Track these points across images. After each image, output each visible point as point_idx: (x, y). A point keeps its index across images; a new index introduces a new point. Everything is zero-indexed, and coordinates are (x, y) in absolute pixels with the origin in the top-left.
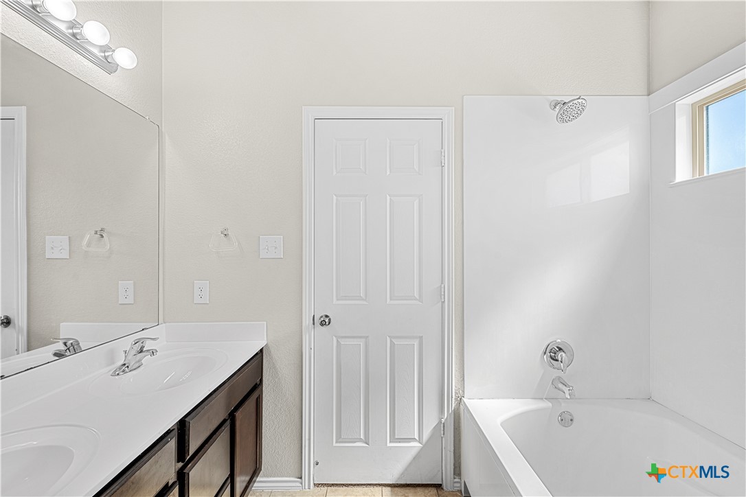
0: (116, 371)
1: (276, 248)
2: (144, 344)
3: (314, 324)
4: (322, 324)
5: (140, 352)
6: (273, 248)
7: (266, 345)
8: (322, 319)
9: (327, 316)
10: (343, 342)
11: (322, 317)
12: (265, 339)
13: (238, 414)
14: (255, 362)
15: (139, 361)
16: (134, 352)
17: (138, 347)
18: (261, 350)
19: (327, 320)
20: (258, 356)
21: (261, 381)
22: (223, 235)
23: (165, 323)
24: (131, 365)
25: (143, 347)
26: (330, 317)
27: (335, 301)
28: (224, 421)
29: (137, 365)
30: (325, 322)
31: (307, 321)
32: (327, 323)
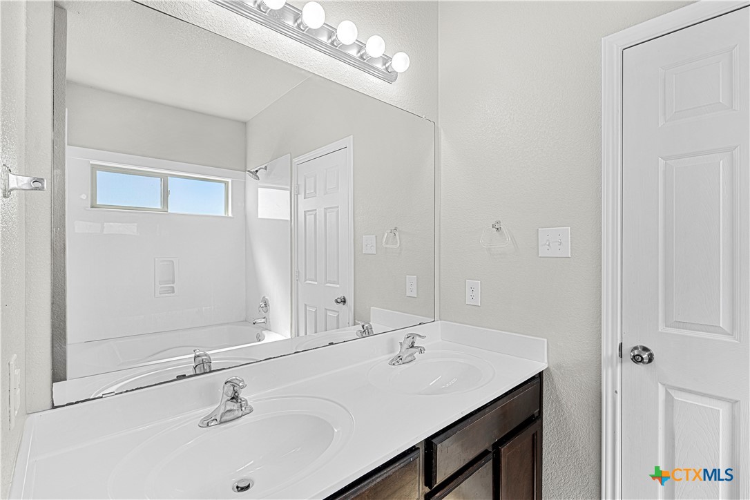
0: (393, 360)
1: (560, 244)
2: (414, 340)
3: (621, 356)
4: (636, 359)
5: (411, 347)
6: (557, 243)
7: (547, 369)
8: (636, 352)
9: (645, 349)
10: (678, 397)
11: (636, 348)
12: (546, 361)
13: (503, 449)
14: (530, 389)
15: (410, 355)
16: (406, 346)
17: (409, 341)
18: (541, 374)
19: (645, 356)
20: (534, 382)
21: (540, 412)
22: (495, 229)
23: (441, 320)
24: (404, 357)
25: (413, 343)
26: (653, 351)
27: (661, 328)
28: (485, 453)
29: (410, 359)
30: (642, 356)
31: (609, 350)
32: (646, 361)
